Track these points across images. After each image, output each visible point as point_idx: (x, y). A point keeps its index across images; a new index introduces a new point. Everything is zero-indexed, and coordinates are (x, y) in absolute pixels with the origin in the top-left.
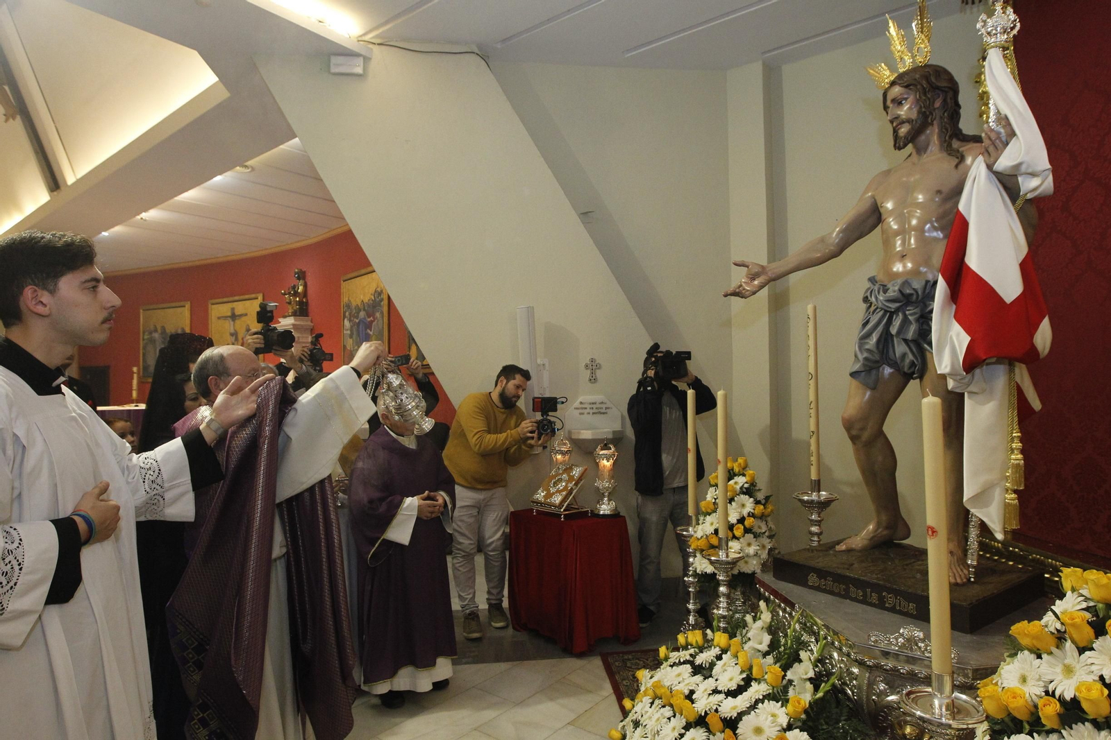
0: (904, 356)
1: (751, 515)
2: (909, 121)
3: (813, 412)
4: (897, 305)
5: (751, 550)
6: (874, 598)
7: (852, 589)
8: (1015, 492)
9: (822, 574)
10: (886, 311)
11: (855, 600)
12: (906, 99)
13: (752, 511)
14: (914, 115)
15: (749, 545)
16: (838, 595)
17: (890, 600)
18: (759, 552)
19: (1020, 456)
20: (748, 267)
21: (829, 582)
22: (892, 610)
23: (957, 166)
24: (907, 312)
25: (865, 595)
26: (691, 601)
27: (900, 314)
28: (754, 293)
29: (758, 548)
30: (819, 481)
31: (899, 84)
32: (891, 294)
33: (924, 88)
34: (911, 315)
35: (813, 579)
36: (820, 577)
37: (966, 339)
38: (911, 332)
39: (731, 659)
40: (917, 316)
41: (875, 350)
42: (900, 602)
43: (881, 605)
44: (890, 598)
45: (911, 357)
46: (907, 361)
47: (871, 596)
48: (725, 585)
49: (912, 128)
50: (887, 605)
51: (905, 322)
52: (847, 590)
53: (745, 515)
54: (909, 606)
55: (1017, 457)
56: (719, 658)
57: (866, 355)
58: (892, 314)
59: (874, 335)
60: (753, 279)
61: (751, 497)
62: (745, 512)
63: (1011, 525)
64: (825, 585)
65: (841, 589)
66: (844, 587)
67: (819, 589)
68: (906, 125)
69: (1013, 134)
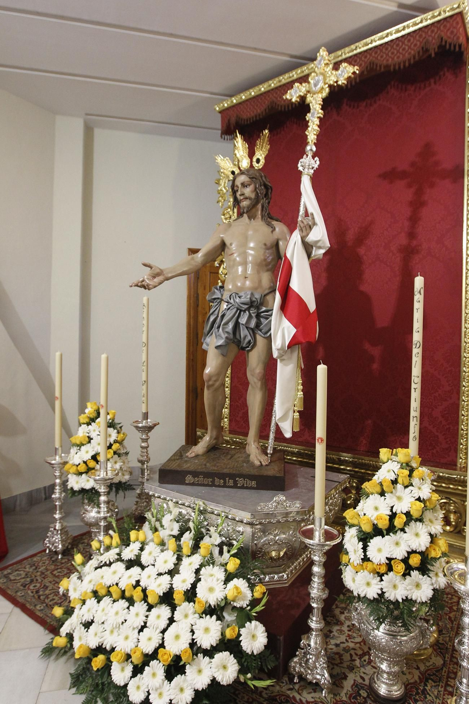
0: (245, 337)
1: (116, 442)
2: (250, 199)
3: (144, 368)
4: (246, 306)
5: (118, 466)
6: (231, 482)
7: (217, 480)
8: (299, 412)
9: (195, 474)
10: (238, 309)
11: (219, 486)
12: (249, 185)
13: (116, 439)
14: (253, 196)
15: (116, 463)
16: (208, 485)
17: (241, 481)
18: (123, 467)
19: (302, 393)
20: (151, 268)
21: (201, 479)
22: (242, 487)
23: (272, 232)
24: (251, 312)
25: (225, 482)
26: (58, 512)
27: (247, 312)
28: (155, 287)
29: (122, 464)
30: (147, 413)
31: (247, 175)
32: (243, 300)
33: (261, 183)
34: (253, 313)
35: (189, 479)
36: (194, 477)
37: (294, 330)
38: (253, 324)
39: (156, 548)
40: (255, 314)
41: (231, 332)
42: (247, 481)
43: (235, 486)
45: (249, 338)
46: (247, 340)
47: (229, 482)
48: (105, 495)
49: (251, 203)
50: (239, 485)
51: (250, 317)
52: (213, 482)
53: (112, 443)
54: (252, 483)
55: (300, 394)
56: (142, 549)
57: (226, 335)
58: (241, 311)
59: (230, 323)
60: (154, 277)
61: (114, 429)
62: (112, 440)
63: (297, 429)
64: (198, 481)
65: (210, 482)
66: (211, 480)
67: (193, 484)
68: (248, 200)
69: (315, 224)
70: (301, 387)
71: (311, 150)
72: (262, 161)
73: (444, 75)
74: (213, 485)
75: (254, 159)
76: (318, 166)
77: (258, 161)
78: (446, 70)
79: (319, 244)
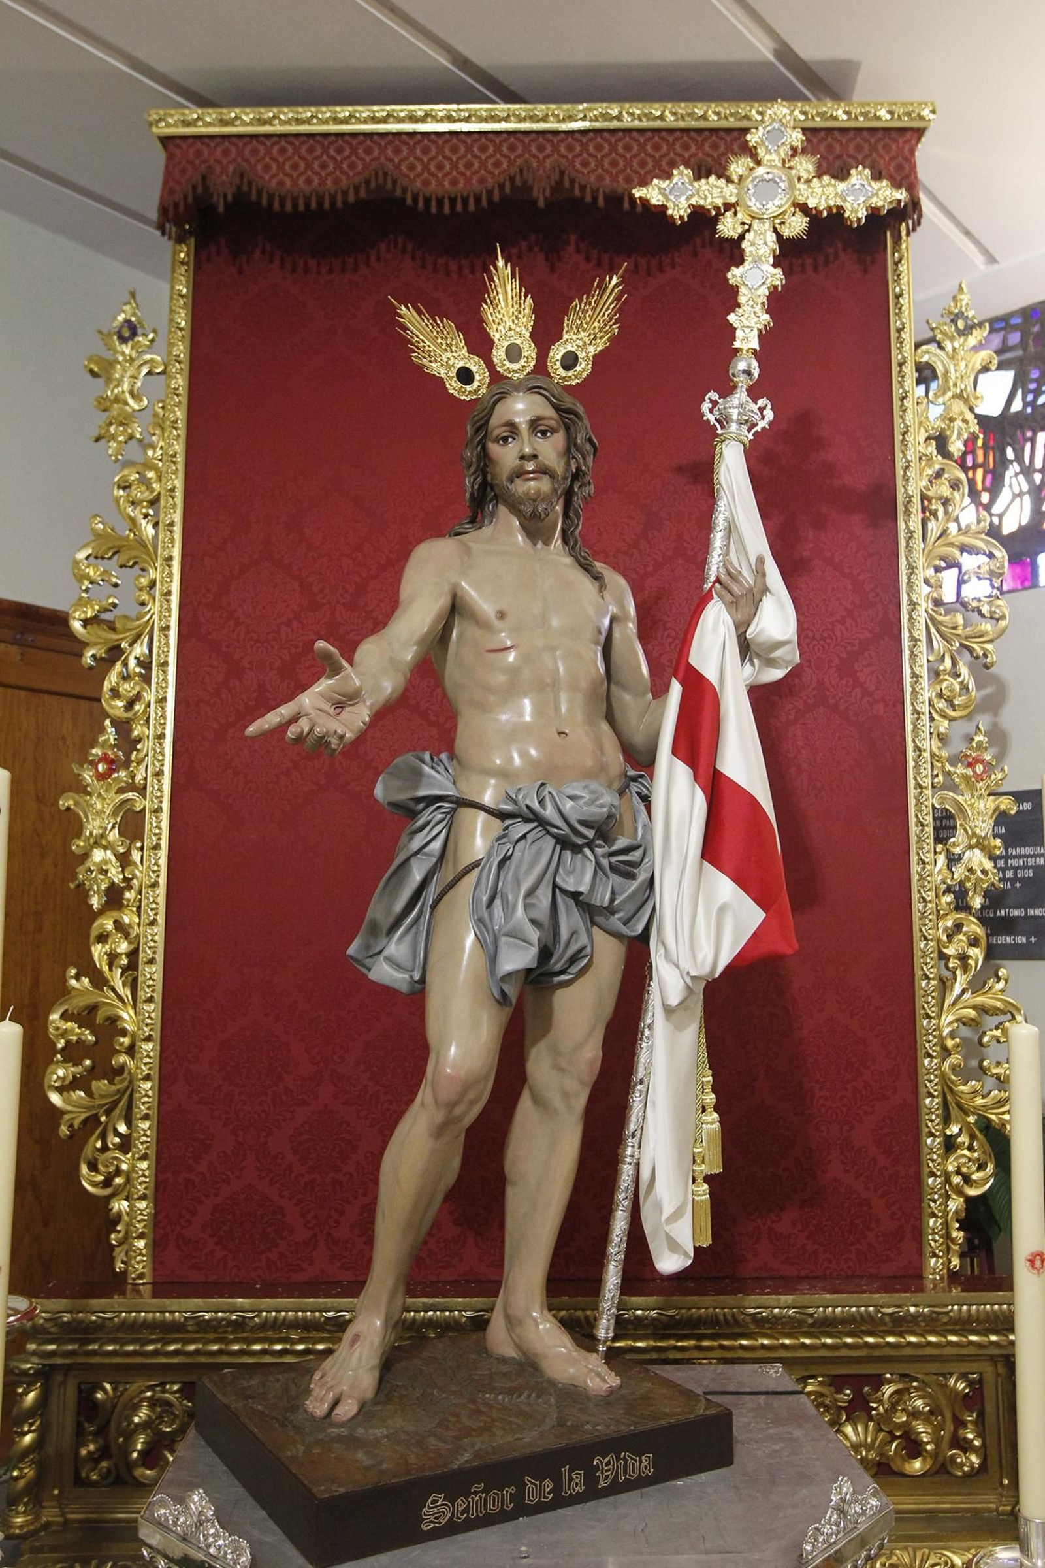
2: (553, 473)
6: (578, 1480)
7: (528, 1484)
10: (557, 841)
11: (541, 1508)
14: (561, 468)
16: (503, 1517)
17: (607, 1467)
19: (716, 1115)
21: (479, 1500)
22: (616, 1488)
23: (602, 593)
25: (558, 1487)
27: (587, 852)
35: (435, 1510)
36: (451, 1498)
37: (755, 915)
38: (606, 894)
40: (608, 860)
42: (626, 1461)
43: (592, 1493)
44: (608, 1464)
47: (570, 1479)
50: (602, 1484)
51: (596, 869)
52: (519, 1496)
54: (641, 1462)
55: (711, 1119)
58: (564, 847)
60: (342, 707)
63: (706, 1242)
64: (466, 1510)
65: (507, 1499)
66: (512, 1490)
67: (451, 1529)
68: (546, 478)
69: (765, 590)
70: (710, 1098)
71: (748, 373)
72: (583, 368)
73: (836, 257)
74: (521, 1509)
75: (557, 353)
76: (770, 424)
77: (570, 361)
78: (840, 245)
79: (777, 654)
